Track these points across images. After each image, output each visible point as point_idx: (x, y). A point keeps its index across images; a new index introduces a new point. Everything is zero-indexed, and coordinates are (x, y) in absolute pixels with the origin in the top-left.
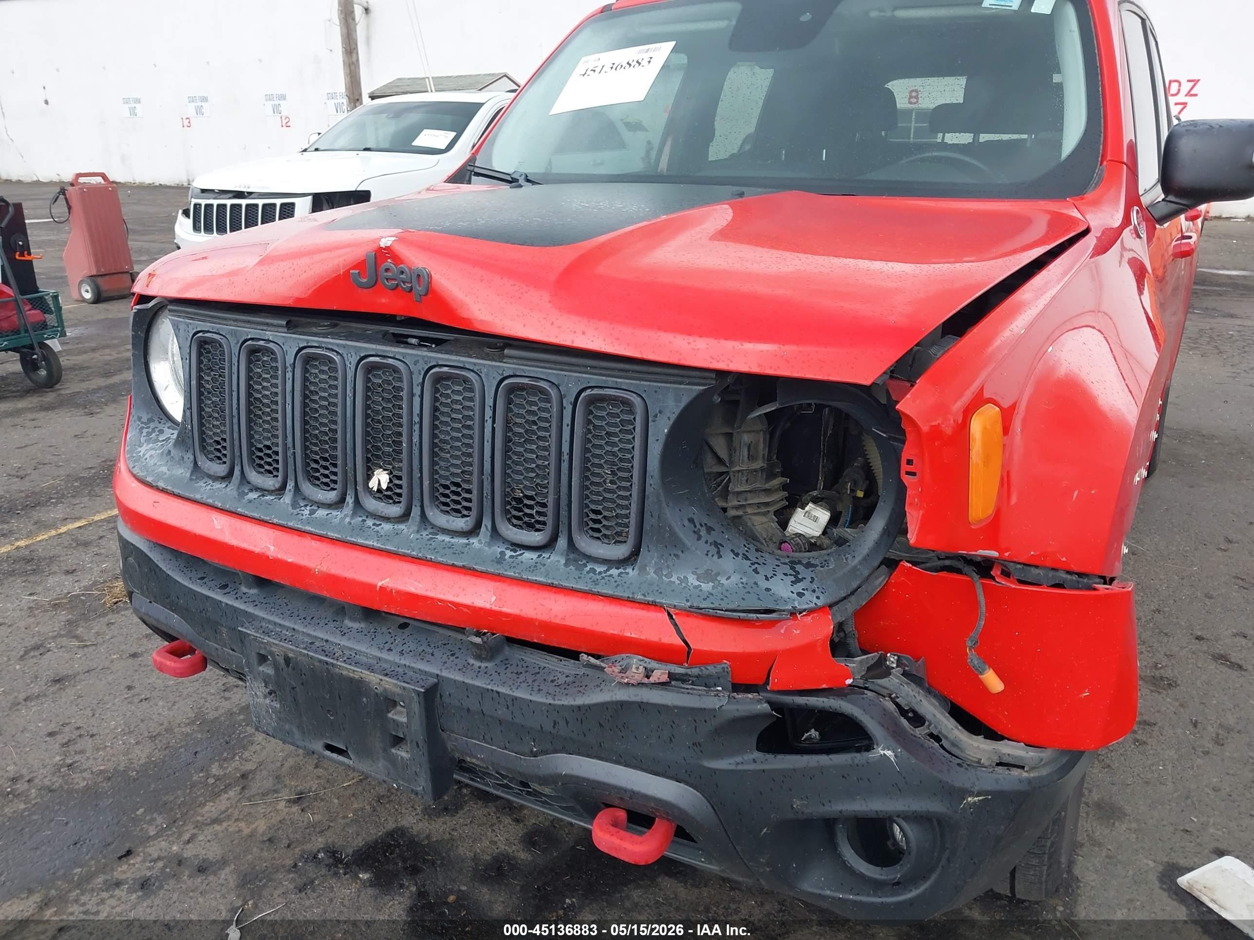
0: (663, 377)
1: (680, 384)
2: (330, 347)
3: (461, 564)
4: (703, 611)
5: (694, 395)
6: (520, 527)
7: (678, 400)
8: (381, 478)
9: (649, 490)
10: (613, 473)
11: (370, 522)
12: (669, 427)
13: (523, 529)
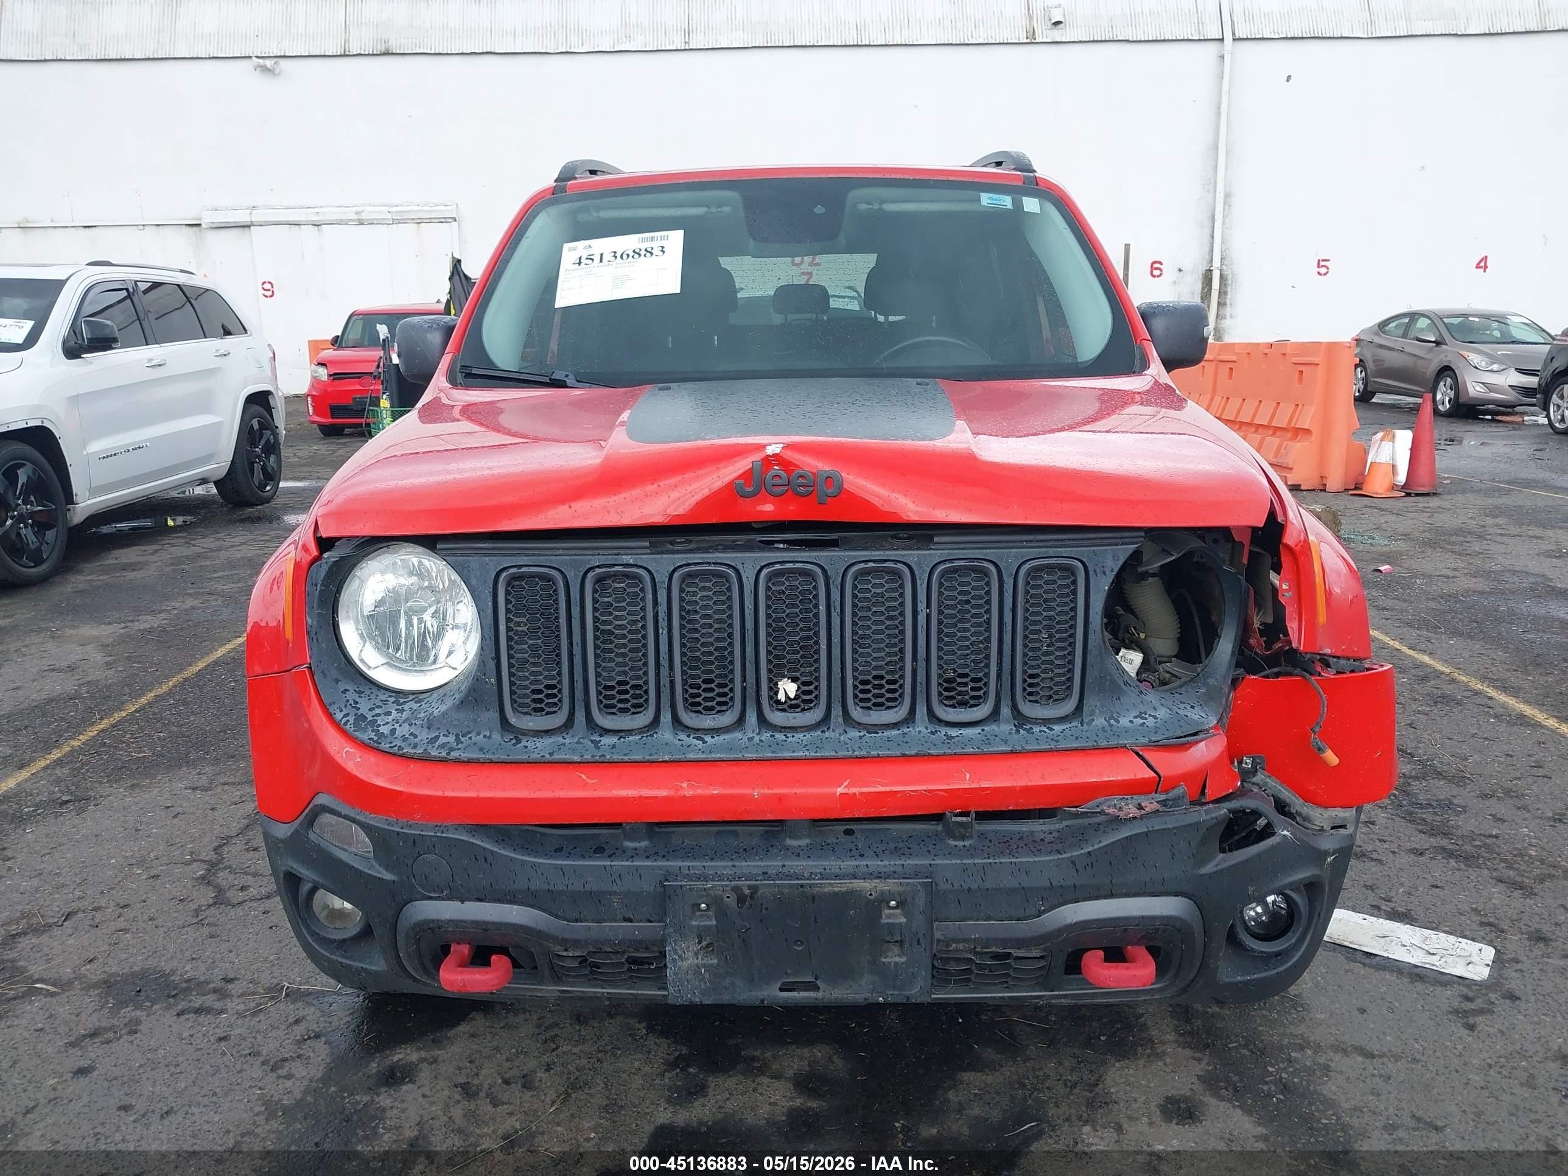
0: (1098, 541)
1: (1116, 545)
2: (719, 561)
3: (913, 753)
4: (1160, 743)
5: (1130, 552)
6: (953, 706)
7: (1115, 558)
8: (788, 688)
9: (1091, 644)
10: (1050, 636)
11: (780, 736)
12: (1109, 584)
13: (956, 708)
